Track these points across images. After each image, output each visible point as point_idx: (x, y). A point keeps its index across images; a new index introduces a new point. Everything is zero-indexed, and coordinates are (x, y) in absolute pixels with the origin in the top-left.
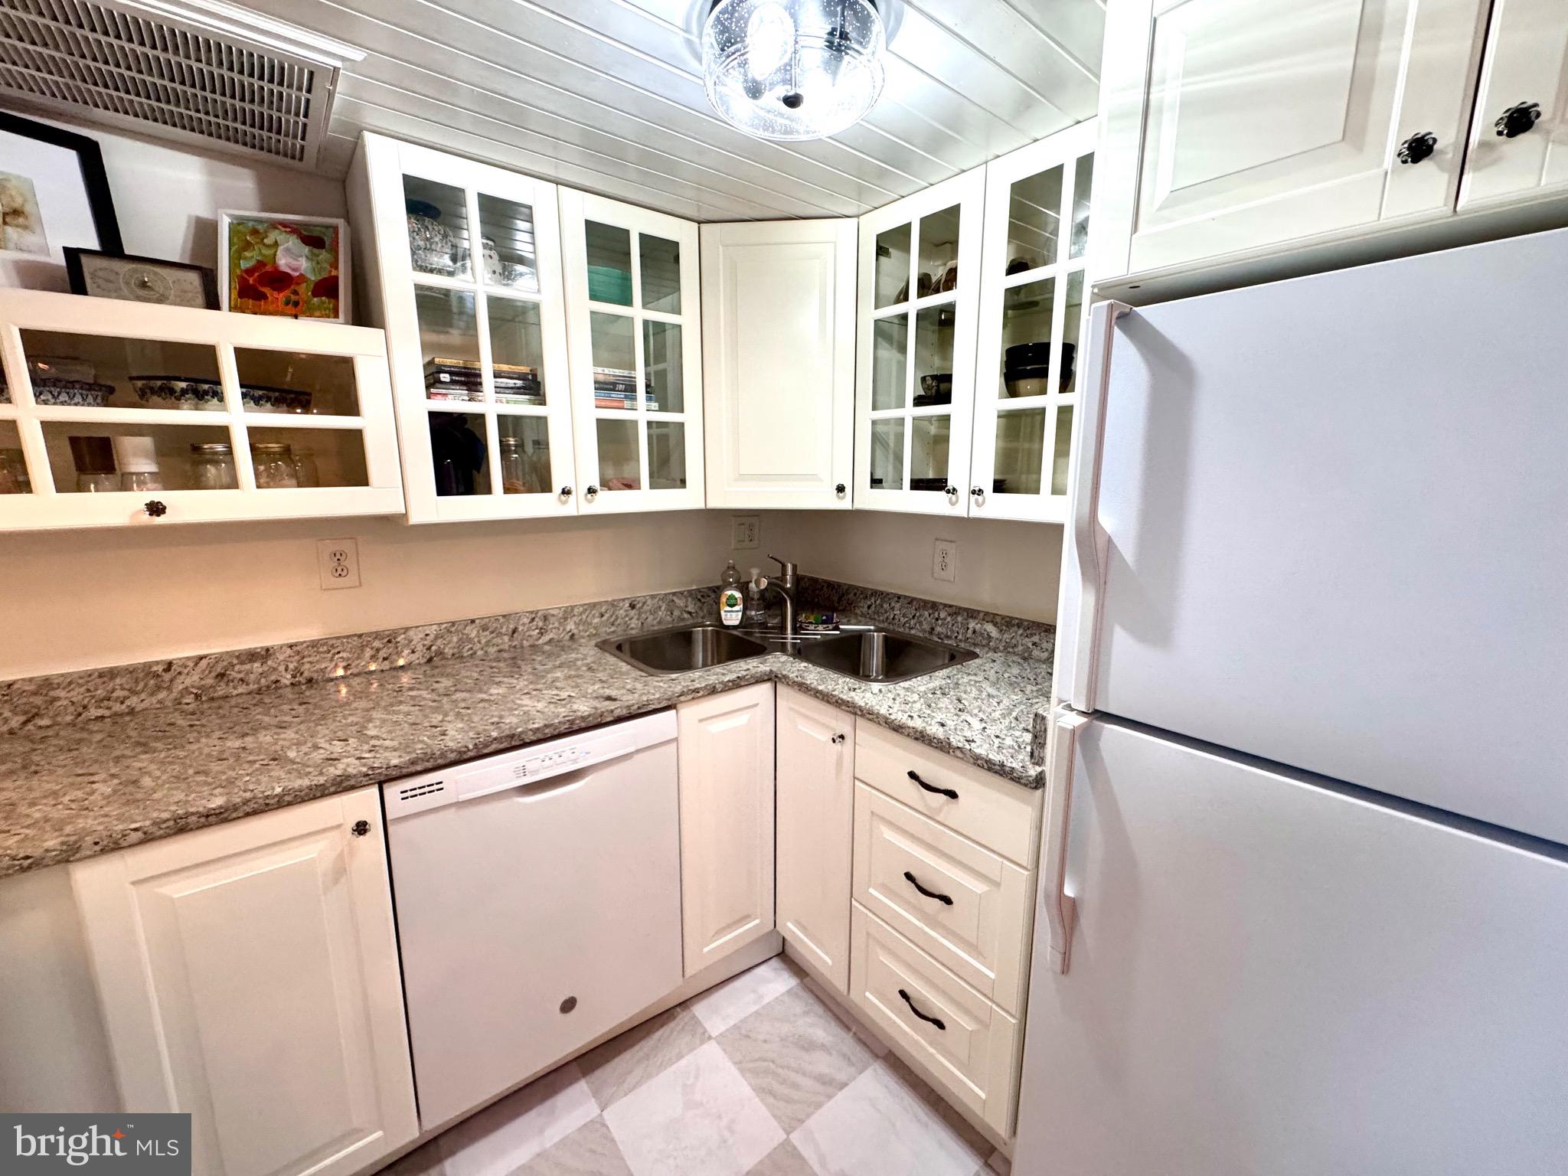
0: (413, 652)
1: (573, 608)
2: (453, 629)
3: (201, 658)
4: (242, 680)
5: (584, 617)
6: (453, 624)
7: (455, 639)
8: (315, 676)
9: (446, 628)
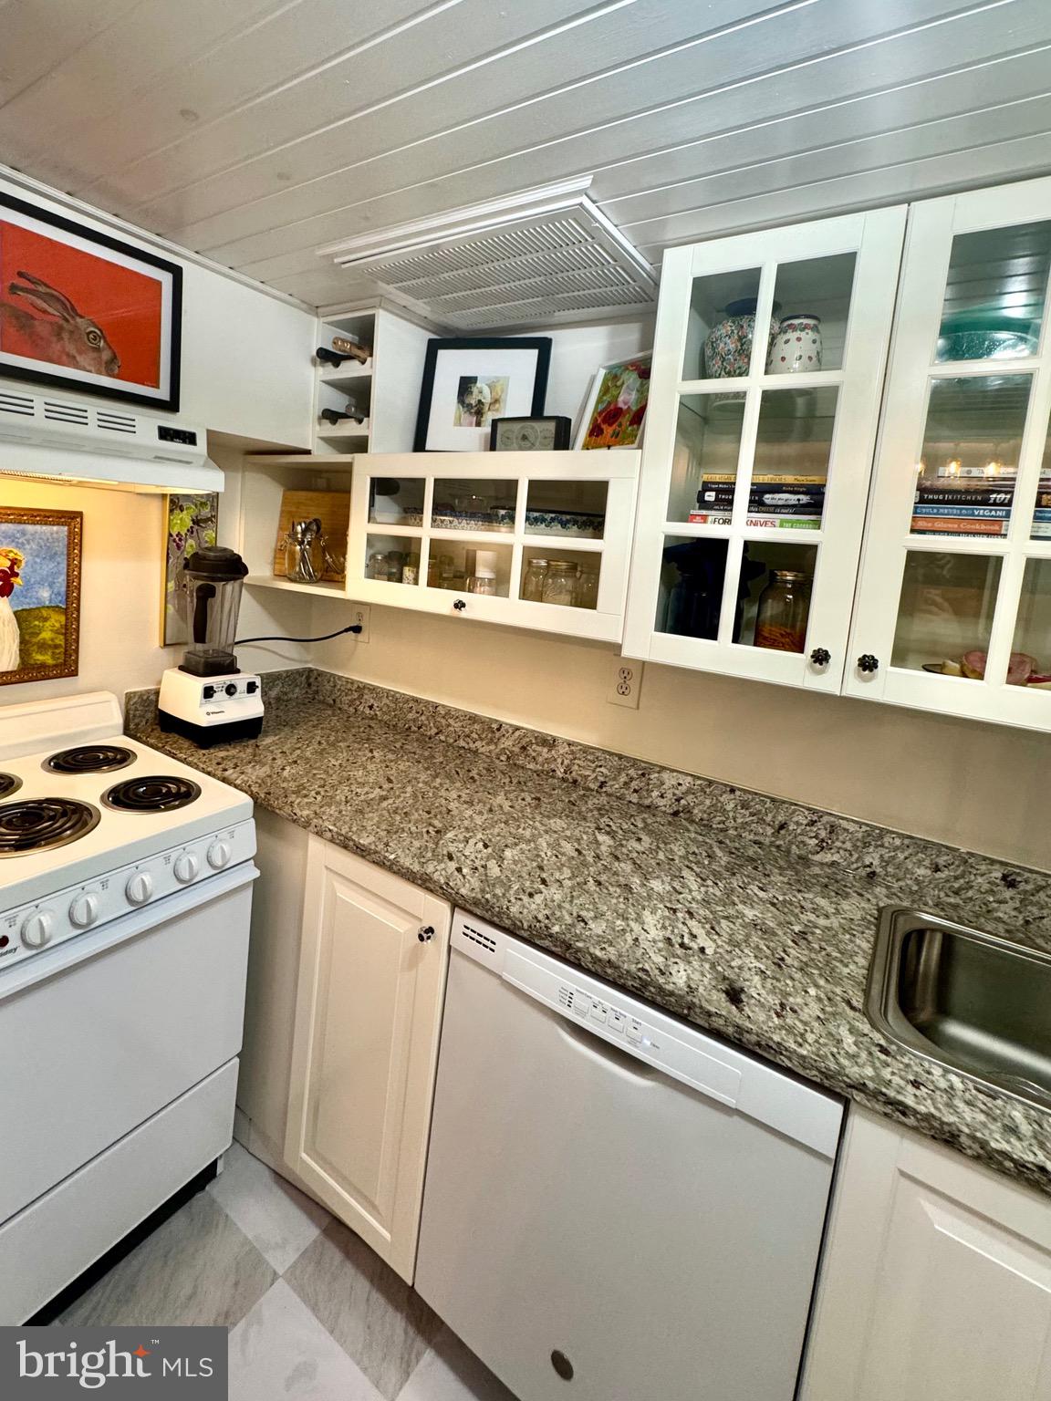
0: (662, 796)
1: (883, 832)
2: (708, 790)
3: (518, 729)
4: (534, 758)
5: (901, 856)
6: (710, 783)
7: (708, 802)
8: (579, 779)
9: (700, 785)
